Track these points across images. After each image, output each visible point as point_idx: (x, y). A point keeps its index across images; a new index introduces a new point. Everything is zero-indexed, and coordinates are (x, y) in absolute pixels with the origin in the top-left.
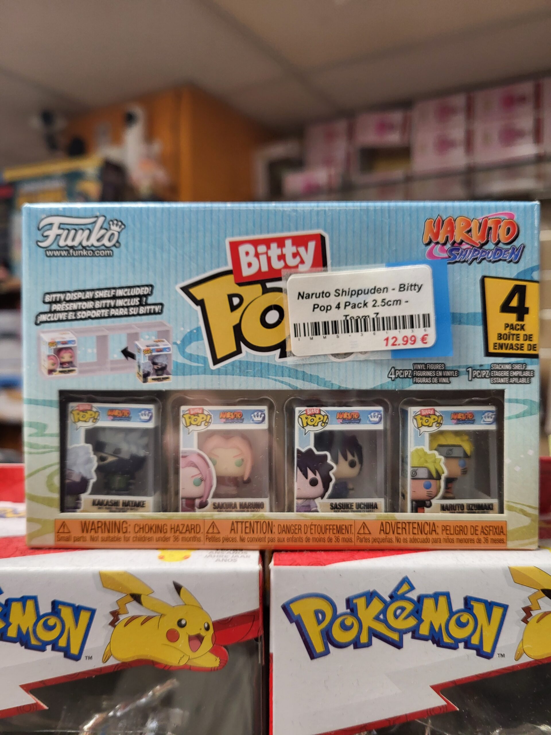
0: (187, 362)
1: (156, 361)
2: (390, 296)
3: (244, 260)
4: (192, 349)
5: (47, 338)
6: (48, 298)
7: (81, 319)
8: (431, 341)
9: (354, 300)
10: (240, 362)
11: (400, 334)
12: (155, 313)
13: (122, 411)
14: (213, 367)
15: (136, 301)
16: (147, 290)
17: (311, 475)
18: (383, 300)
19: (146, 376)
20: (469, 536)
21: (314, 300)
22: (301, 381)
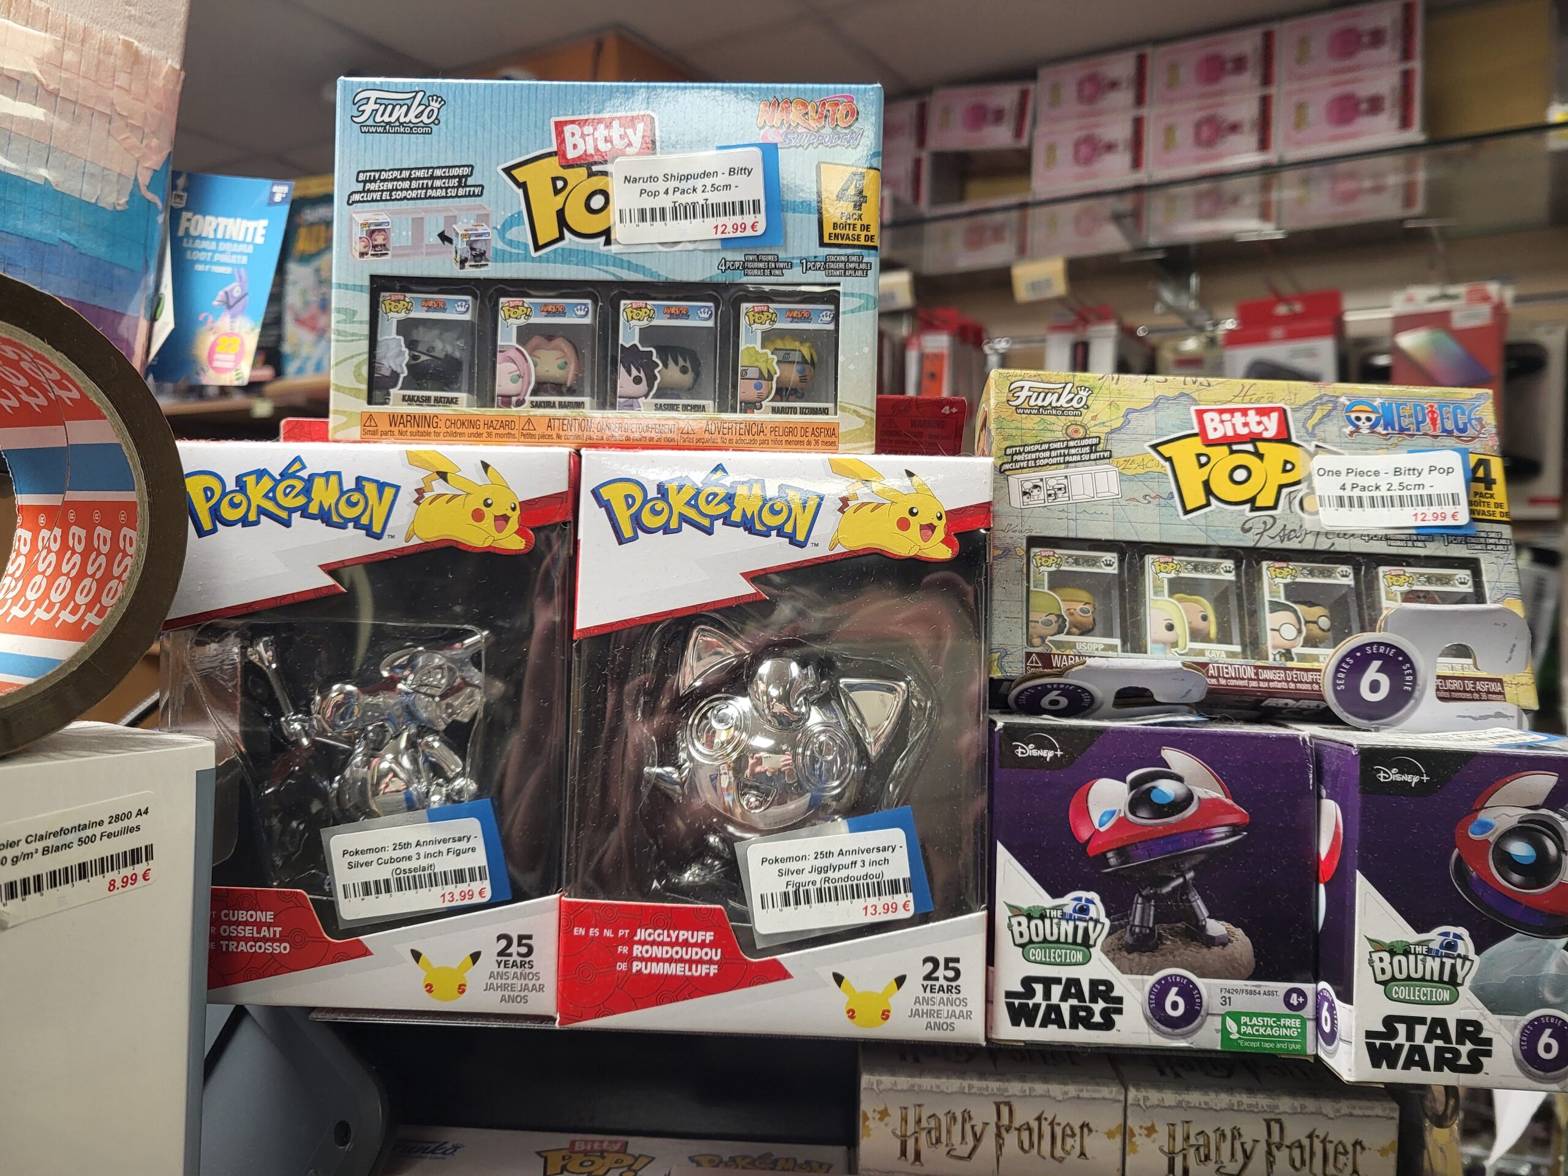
0: (508, 248)
1: (475, 246)
2: (719, 181)
3: (569, 142)
4: (513, 234)
5: (360, 218)
6: (362, 177)
7: (396, 199)
8: (761, 229)
9: (684, 185)
10: (563, 249)
11: (730, 221)
12: (474, 195)
13: (437, 301)
14: (534, 254)
15: (455, 182)
16: (466, 171)
17: (634, 372)
18: (712, 186)
19: (463, 262)
20: (799, 438)
21: (641, 185)
22: (626, 271)
